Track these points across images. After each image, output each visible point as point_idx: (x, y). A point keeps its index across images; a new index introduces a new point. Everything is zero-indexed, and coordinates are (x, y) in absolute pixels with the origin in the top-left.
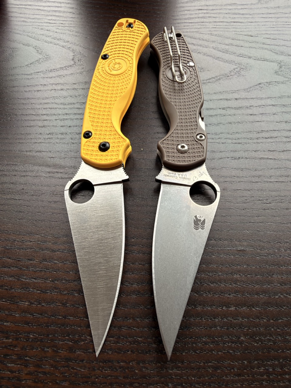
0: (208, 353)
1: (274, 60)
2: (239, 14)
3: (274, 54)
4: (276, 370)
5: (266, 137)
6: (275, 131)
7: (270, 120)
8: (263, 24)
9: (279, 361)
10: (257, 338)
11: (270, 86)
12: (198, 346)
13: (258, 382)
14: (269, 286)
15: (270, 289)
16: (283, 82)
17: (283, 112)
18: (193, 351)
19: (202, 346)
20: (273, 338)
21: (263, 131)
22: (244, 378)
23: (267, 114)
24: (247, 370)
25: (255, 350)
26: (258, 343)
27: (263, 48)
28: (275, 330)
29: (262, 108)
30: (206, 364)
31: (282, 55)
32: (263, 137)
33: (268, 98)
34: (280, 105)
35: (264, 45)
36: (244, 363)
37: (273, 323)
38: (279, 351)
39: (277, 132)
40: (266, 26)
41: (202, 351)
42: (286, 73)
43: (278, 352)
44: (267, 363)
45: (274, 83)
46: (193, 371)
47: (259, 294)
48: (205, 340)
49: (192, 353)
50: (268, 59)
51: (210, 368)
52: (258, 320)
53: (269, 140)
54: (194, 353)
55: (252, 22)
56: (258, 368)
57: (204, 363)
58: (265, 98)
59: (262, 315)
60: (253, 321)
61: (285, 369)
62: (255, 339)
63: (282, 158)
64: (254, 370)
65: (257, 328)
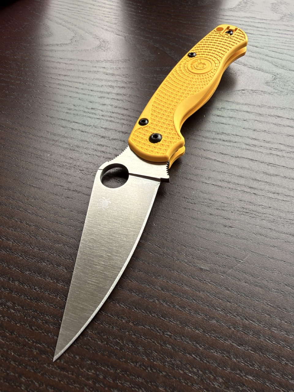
0: (44, 333)
1: (271, 71)
2: (254, 26)
3: (273, 66)
4: (107, 380)
5: (225, 139)
6: (237, 136)
7: (237, 125)
8: (275, 38)
9: (116, 370)
10: (105, 337)
11: (253, 94)
12: (37, 322)
13: (79, 384)
14: (148, 287)
15: (148, 290)
16: (270, 93)
17: (256, 120)
18: (29, 325)
19: (41, 324)
20: (123, 343)
21: (224, 133)
22: (67, 374)
23: (236, 119)
24: (74, 367)
25: (96, 348)
26: (102, 342)
27: (263, 59)
28: (130, 335)
29: (235, 112)
30: (35, 344)
31: (282, 69)
32: (220, 139)
33: (246, 104)
34: (255, 113)
35: (266, 57)
36: (76, 357)
37: (131, 327)
38: (122, 359)
39: (239, 137)
40: (278, 41)
41: (38, 329)
42: (277, 86)
43: (120, 361)
44: (101, 368)
45: (259, 92)
46: (17, 346)
47: (132, 290)
48: (48, 319)
49: (27, 327)
50: (264, 69)
51: (36, 350)
52: (116, 318)
53: (226, 143)
54: (28, 328)
55: (264, 35)
56: (89, 369)
57: (33, 342)
58: (243, 104)
59: (124, 314)
60: (110, 316)
61: (117, 382)
62: (102, 336)
63: (232, 163)
64: (82, 369)
65: (111, 325)
